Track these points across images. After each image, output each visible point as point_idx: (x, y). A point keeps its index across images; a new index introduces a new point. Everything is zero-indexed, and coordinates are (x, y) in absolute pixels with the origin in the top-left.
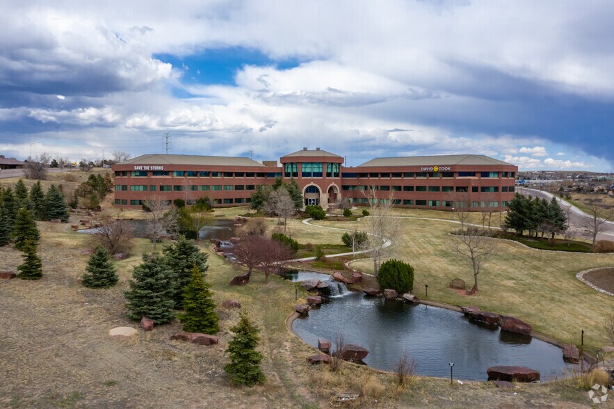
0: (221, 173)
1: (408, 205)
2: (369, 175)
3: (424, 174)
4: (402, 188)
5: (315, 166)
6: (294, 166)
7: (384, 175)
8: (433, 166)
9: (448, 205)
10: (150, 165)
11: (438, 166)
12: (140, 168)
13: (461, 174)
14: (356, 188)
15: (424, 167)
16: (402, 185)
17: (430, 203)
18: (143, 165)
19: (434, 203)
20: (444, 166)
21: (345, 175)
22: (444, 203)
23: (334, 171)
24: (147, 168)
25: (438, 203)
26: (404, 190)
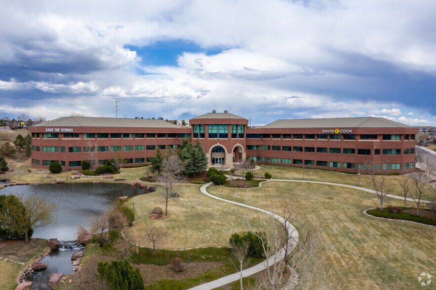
0: (133, 134)
1: (309, 165)
2: (271, 136)
3: (324, 136)
4: (304, 149)
5: (221, 127)
6: (202, 128)
7: (285, 136)
8: (334, 129)
9: (349, 165)
10: (60, 127)
11: (340, 129)
12: (51, 130)
13: (363, 136)
14: (260, 148)
15: (325, 129)
16: (304, 146)
17: (331, 165)
18: (54, 127)
19: (335, 164)
20: (346, 129)
21: (249, 136)
22: (345, 165)
23: (239, 132)
24: (58, 130)
25: (339, 165)
26: (305, 151)
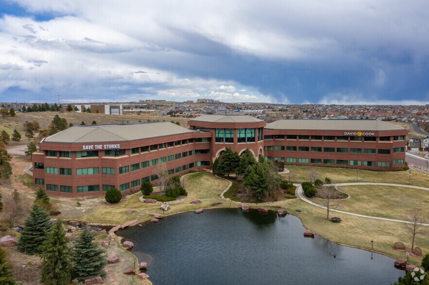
0: (165, 144)
1: (329, 164)
3: (346, 138)
4: (323, 149)
8: (357, 131)
9: (370, 163)
10: (103, 143)
11: (362, 131)
12: (91, 147)
13: (382, 139)
15: (347, 131)
16: (323, 146)
17: (352, 163)
18: (94, 144)
19: (356, 163)
20: (369, 131)
22: (366, 163)
24: (100, 147)
25: (359, 163)
26: (324, 151)
